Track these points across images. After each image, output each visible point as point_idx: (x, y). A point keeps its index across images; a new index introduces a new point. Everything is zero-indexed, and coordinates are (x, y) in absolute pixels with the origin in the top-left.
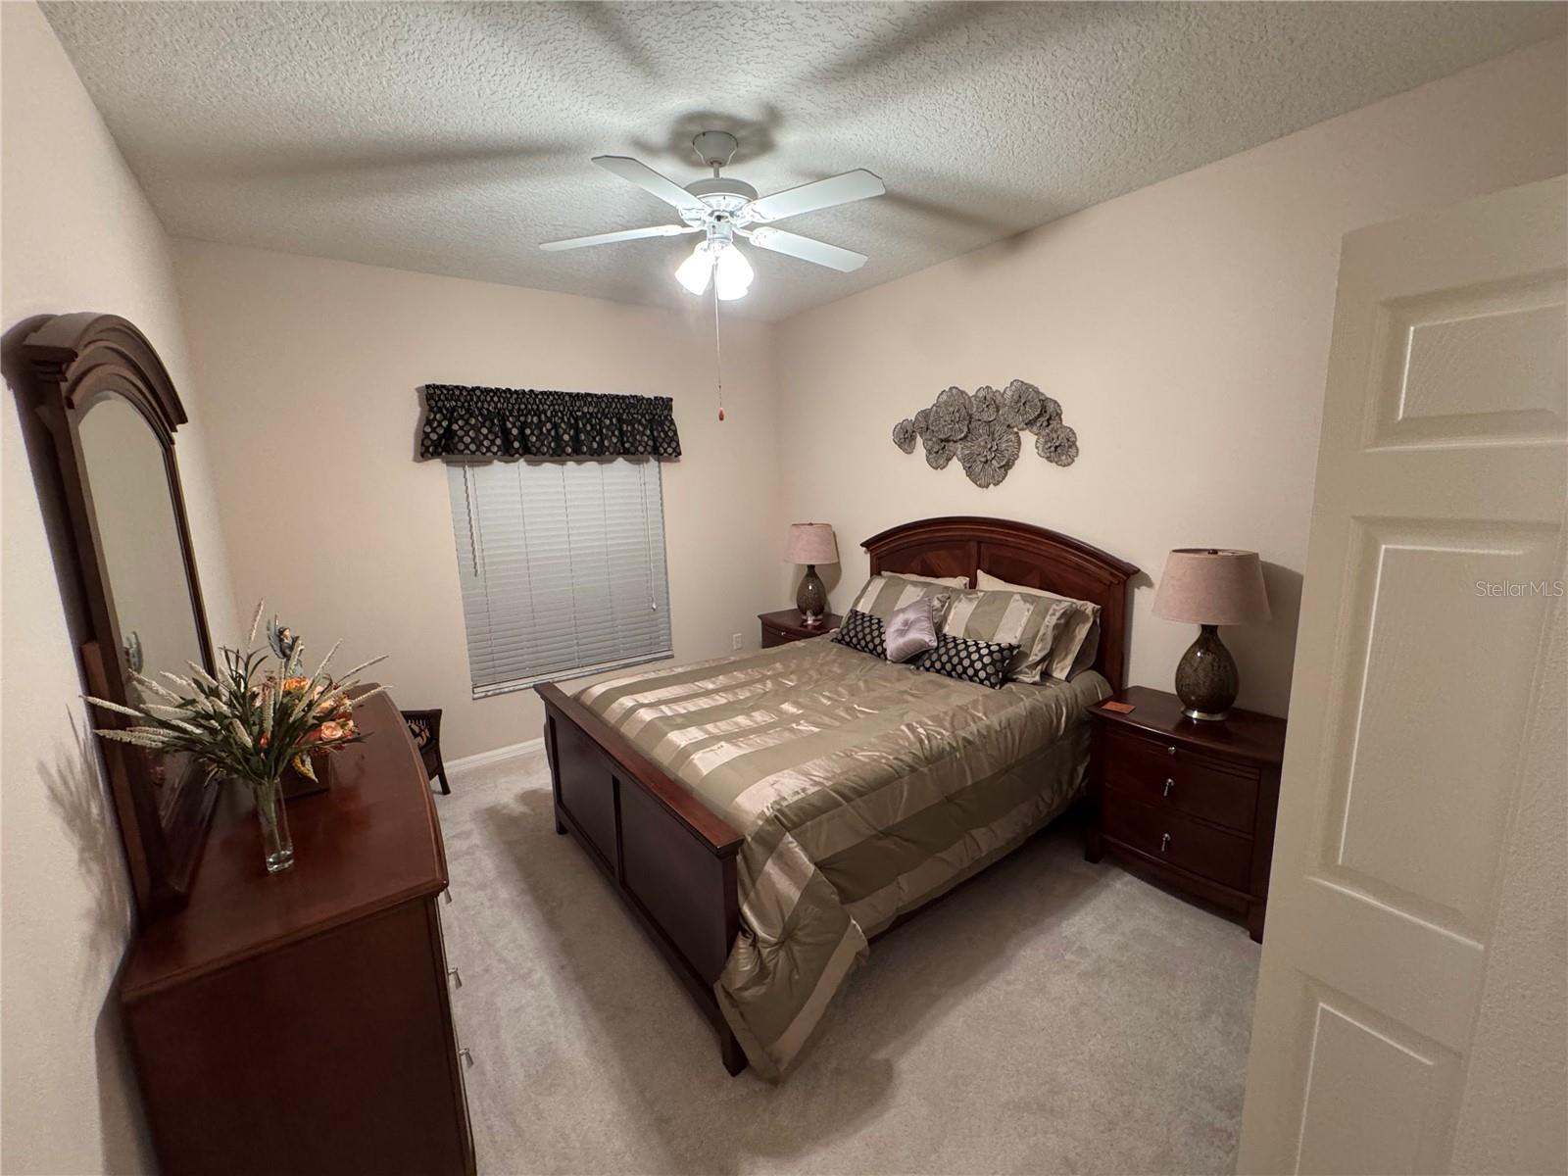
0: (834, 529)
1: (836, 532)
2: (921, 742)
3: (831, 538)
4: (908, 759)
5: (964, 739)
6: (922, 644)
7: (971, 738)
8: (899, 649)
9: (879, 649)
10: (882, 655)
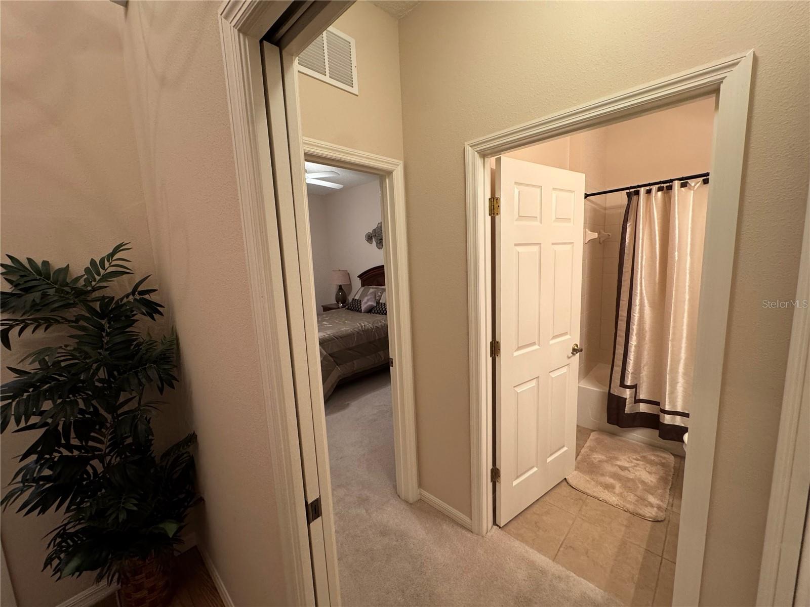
0: (348, 272)
1: (350, 273)
2: (362, 327)
3: (348, 275)
4: (357, 330)
5: (376, 326)
6: (372, 305)
7: (378, 326)
8: (365, 308)
9: (360, 310)
10: (361, 311)
